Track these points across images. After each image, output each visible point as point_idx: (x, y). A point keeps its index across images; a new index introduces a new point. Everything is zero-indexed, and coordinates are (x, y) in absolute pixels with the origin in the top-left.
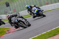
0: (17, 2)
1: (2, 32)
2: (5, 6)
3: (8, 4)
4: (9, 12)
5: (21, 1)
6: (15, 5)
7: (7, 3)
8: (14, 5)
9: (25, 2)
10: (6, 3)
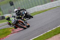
2: (9, 5)
3: (12, 3)
6: (20, 3)
8: (18, 4)
10: (10, 2)
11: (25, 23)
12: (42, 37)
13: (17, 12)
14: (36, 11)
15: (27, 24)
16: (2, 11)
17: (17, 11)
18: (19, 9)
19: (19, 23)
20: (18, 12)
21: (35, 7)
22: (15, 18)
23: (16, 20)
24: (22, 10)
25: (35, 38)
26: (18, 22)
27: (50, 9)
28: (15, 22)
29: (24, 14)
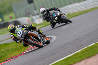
4: (34, 13)
11: (40, 37)
12: (80, 55)
13: (44, 14)
14: (71, 12)
15: (45, 39)
17: (44, 11)
18: (48, 9)
19: (31, 38)
20: (46, 12)
21: (69, 6)
22: (24, 29)
23: (25, 32)
24: (52, 10)
25: (68, 56)
26: (29, 36)
27: (93, 9)
28: (23, 36)
29: (55, 17)
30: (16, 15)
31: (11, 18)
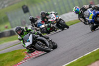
0: (41, 3)
1: (18, 57)
2: (22, 11)
5: (48, 2)
7: (25, 7)
8: (37, 9)
9: (55, 4)
10: (23, 7)
16: (10, 22)
30: (11, 24)
31: (7, 27)
